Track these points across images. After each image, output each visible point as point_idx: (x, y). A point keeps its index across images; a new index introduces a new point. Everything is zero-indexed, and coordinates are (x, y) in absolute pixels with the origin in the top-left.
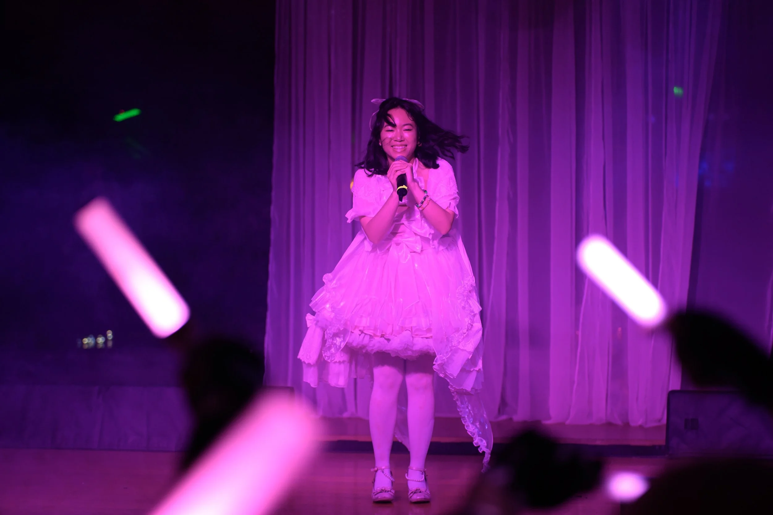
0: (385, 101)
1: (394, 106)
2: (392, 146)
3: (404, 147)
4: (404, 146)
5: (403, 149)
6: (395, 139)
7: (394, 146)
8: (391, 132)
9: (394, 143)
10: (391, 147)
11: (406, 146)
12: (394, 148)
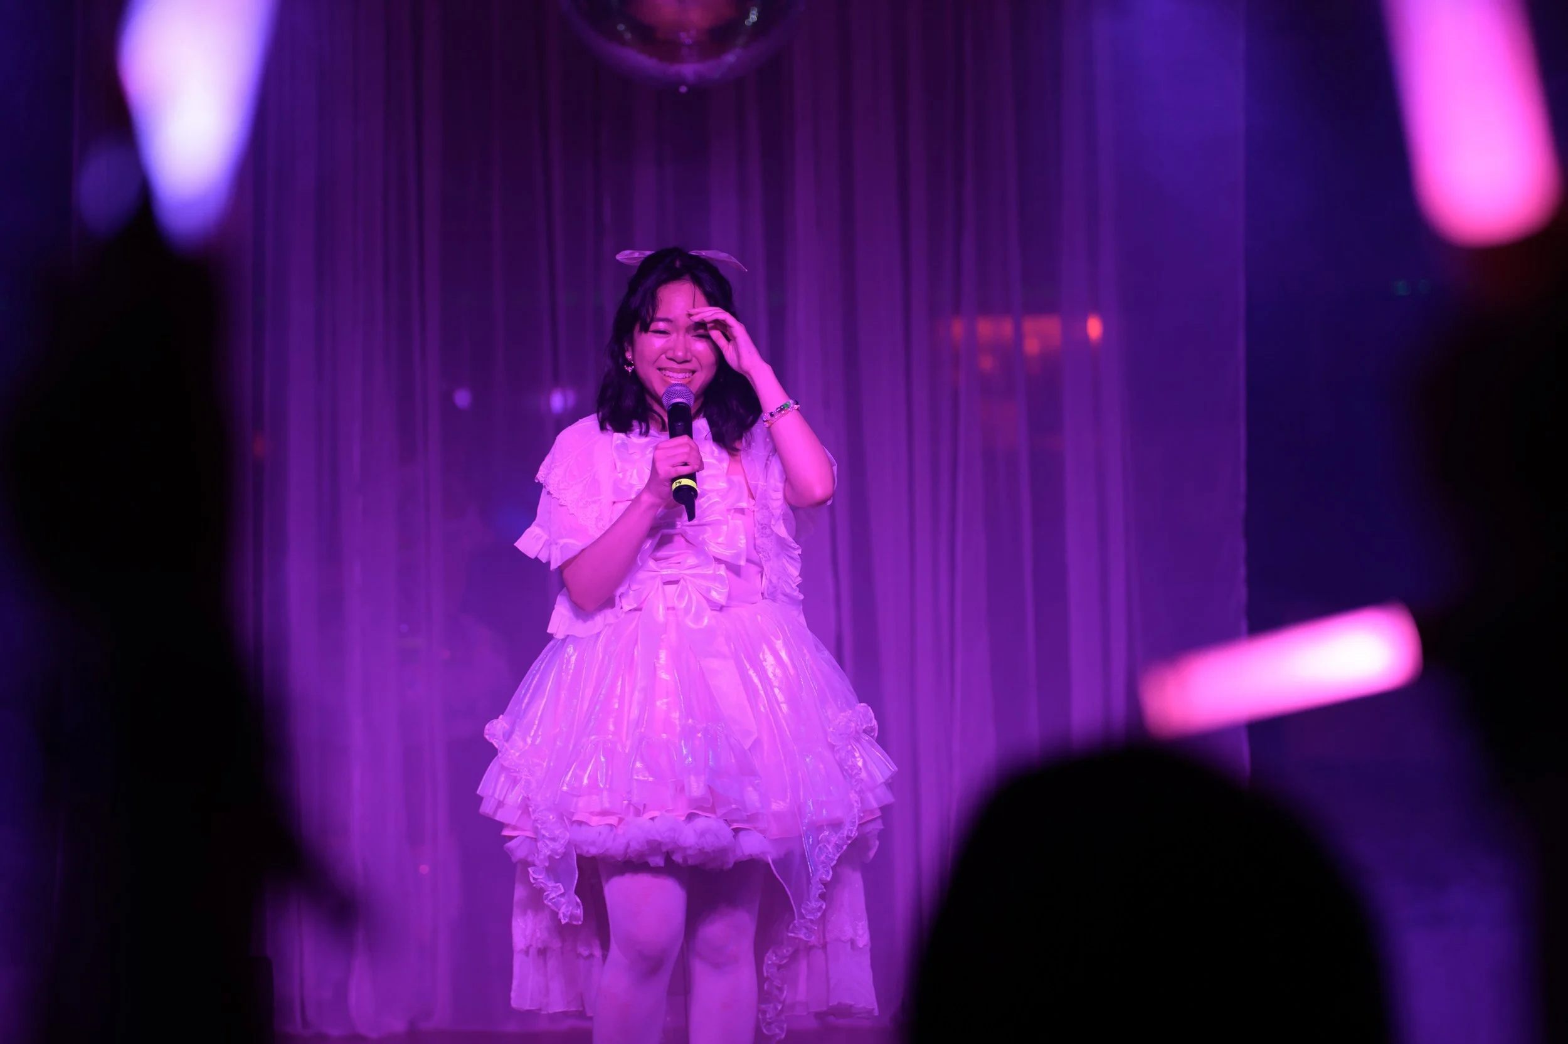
0: (650, 256)
1: (674, 276)
2: (660, 369)
3: (687, 375)
4: (689, 373)
5: (687, 380)
6: (670, 354)
7: (665, 369)
8: (662, 335)
9: (664, 362)
10: (658, 371)
11: (693, 372)
12: (665, 375)
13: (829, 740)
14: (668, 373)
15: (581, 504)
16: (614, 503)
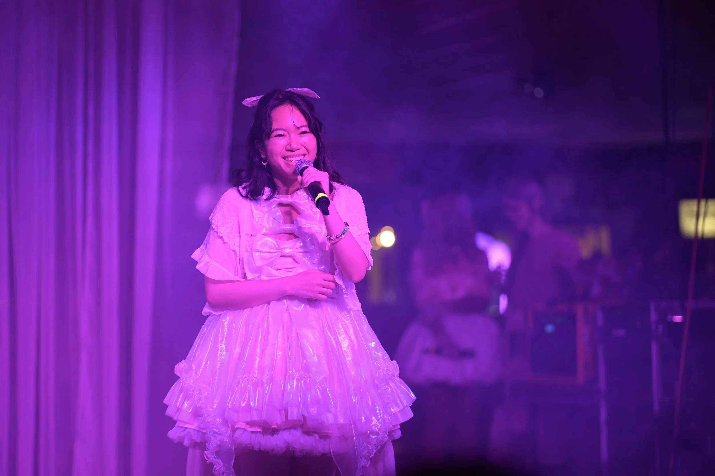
2: (284, 158)
8: (281, 138)
11: (305, 156)
12: (288, 161)
13: (375, 381)
14: (289, 159)
15: (231, 236)
16: (251, 235)
